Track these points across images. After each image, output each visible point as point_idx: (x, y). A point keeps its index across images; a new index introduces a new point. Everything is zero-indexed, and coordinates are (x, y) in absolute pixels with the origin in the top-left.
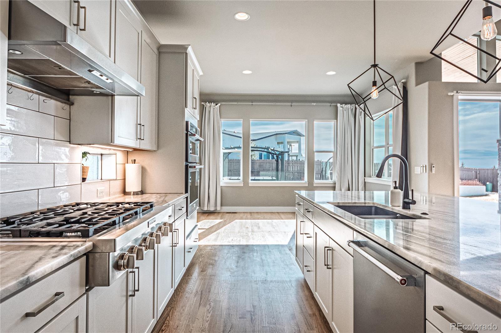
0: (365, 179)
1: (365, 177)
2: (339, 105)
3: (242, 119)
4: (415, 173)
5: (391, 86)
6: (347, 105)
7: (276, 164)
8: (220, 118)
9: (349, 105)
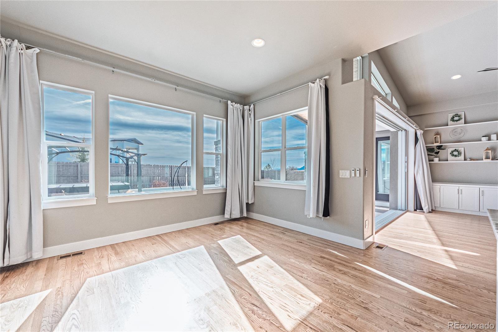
0: (254, 183)
1: (254, 181)
2: (229, 102)
3: (93, 92)
4: (340, 177)
5: (307, 83)
6: (237, 104)
7: (125, 168)
8: (39, 80)
9: (239, 104)
